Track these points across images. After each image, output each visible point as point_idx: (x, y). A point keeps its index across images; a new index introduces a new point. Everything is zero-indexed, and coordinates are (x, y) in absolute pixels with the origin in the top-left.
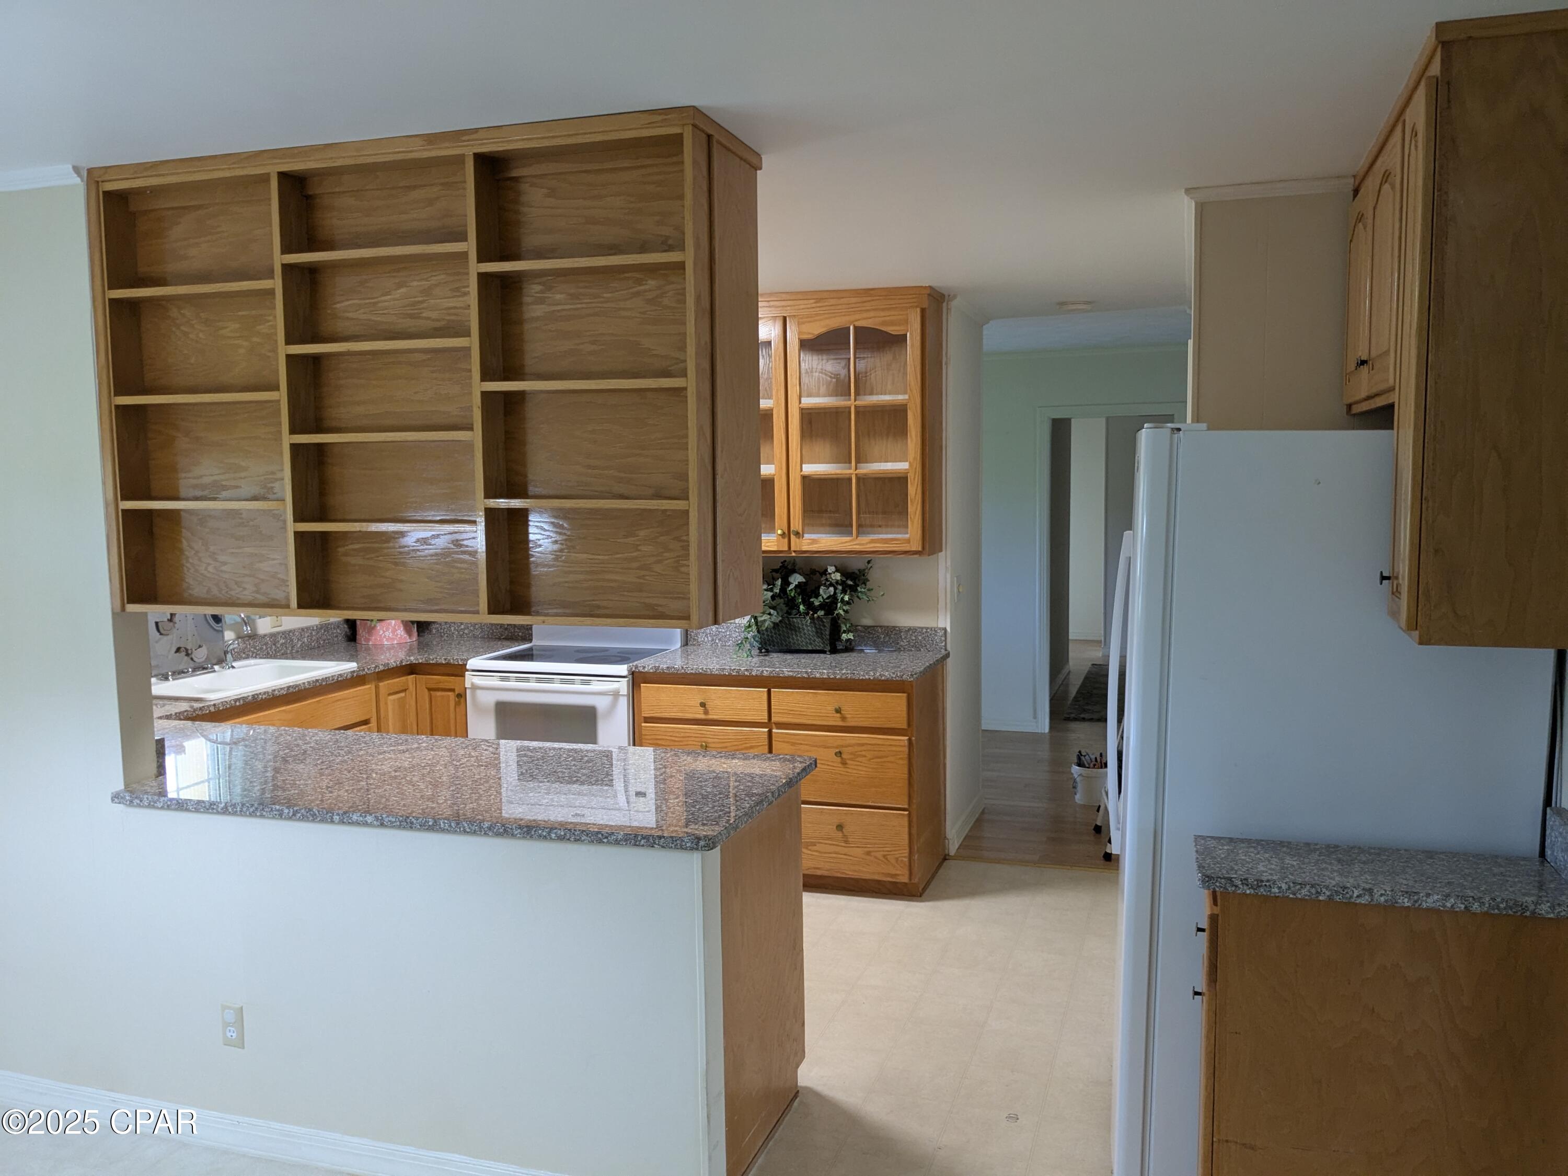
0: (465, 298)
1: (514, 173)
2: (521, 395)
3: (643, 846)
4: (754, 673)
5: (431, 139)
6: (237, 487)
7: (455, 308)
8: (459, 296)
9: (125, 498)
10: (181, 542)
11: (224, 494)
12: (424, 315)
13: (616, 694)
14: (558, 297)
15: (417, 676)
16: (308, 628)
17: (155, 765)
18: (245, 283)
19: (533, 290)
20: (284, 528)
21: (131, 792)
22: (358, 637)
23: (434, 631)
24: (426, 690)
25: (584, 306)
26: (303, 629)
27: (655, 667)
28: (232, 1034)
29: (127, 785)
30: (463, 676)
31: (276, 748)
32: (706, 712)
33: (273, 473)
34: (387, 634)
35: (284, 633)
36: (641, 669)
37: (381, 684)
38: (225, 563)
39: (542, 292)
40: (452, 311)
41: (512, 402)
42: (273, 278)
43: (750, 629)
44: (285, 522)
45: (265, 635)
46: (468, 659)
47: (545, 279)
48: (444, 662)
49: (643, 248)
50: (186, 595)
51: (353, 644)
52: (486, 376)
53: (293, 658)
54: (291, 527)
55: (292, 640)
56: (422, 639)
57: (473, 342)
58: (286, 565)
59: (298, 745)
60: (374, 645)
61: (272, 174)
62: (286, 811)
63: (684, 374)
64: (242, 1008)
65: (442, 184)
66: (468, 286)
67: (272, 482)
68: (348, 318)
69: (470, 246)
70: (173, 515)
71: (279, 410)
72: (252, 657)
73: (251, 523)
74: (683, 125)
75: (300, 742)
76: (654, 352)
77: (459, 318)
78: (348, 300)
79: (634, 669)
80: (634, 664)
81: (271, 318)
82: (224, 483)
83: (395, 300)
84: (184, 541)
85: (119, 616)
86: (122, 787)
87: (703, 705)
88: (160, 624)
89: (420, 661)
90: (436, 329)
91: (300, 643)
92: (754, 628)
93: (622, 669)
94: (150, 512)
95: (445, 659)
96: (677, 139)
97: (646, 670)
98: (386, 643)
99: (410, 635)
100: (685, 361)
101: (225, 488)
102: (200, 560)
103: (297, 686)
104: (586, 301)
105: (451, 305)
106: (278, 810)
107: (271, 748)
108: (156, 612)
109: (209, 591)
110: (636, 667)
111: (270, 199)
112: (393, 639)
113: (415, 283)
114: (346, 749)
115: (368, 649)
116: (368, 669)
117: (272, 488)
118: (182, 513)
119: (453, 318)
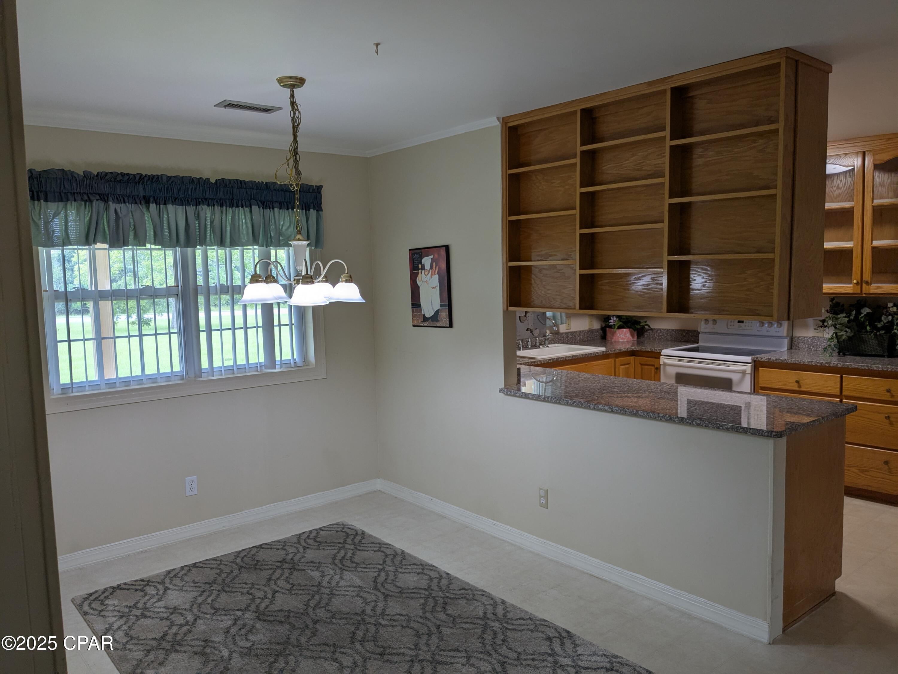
0: (663, 159)
1: (691, 94)
2: (689, 204)
3: (741, 432)
4: (832, 365)
5: (650, 84)
6: (555, 255)
7: (659, 164)
8: (660, 158)
9: (510, 261)
10: (531, 280)
11: (550, 258)
12: (644, 169)
13: (744, 373)
14: (711, 153)
15: (636, 357)
16: (583, 331)
17: (516, 379)
18: (564, 161)
19: (698, 151)
20: (575, 273)
21: (507, 389)
22: (607, 337)
23: (646, 336)
24: (640, 365)
25: (724, 157)
26: (580, 331)
27: (768, 358)
28: (543, 501)
29: (505, 386)
30: (659, 358)
31: (567, 378)
32: (800, 386)
33: (572, 248)
34: (621, 336)
35: (571, 332)
36: (760, 359)
37: (617, 360)
38: (549, 290)
39: (701, 152)
40: (657, 166)
41: (685, 208)
42: (576, 158)
43: (832, 340)
44: (575, 270)
45: (563, 333)
46: (662, 350)
47: (703, 145)
48: (649, 350)
49: (757, 124)
50: (532, 304)
51: (604, 340)
52: (672, 195)
53: (575, 344)
54: (578, 272)
55: (575, 336)
56: (639, 340)
57: (666, 180)
58: (575, 290)
59: (576, 378)
60: (615, 341)
61: (578, 110)
62: (570, 401)
63: (775, 187)
64: (547, 490)
65: (655, 104)
66: (665, 153)
67: (571, 252)
68: (608, 173)
69: (667, 133)
70: (529, 268)
71: (576, 219)
72: (557, 343)
73: (561, 271)
74: (781, 58)
75: (577, 377)
76: (761, 177)
77: (660, 169)
78: (609, 165)
79: (755, 359)
80: (756, 356)
81: (574, 177)
82: (550, 253)
83: (630, 163)
84: (532, 279)
85: (506, 313)
86: (503, 386)
87: (797, 382)
88: (521, 318)
89: (637, 349)
90: (648, 175)
91: (579, 338)
92: (836, 340)
93: (749, 359)
94: (519, 267)
95: (650, 349)
96: (778, 65)
97: (763, 360)
98: (620, 340)
99: (633, 337)
100: (776, 180)
101: (551, 256)
102: (539, 288)
103: (576, 356)
104: (724, 154)
105: (657, 163)
106: (566, 401)
107: (564, 378)
108: (520, 311)
109: (542, 302)
110: (757, 358)
111: (576, 122)
112: (624, 339)
113: (639, 154)
114: (598, 381)
115: (611, 343)
116: (611, 351)
117: (571, 255)
118: (533, 268)
119: (657, 169)
